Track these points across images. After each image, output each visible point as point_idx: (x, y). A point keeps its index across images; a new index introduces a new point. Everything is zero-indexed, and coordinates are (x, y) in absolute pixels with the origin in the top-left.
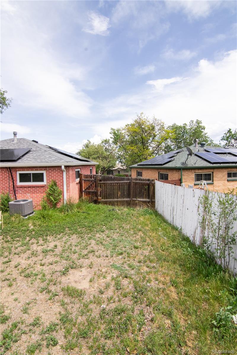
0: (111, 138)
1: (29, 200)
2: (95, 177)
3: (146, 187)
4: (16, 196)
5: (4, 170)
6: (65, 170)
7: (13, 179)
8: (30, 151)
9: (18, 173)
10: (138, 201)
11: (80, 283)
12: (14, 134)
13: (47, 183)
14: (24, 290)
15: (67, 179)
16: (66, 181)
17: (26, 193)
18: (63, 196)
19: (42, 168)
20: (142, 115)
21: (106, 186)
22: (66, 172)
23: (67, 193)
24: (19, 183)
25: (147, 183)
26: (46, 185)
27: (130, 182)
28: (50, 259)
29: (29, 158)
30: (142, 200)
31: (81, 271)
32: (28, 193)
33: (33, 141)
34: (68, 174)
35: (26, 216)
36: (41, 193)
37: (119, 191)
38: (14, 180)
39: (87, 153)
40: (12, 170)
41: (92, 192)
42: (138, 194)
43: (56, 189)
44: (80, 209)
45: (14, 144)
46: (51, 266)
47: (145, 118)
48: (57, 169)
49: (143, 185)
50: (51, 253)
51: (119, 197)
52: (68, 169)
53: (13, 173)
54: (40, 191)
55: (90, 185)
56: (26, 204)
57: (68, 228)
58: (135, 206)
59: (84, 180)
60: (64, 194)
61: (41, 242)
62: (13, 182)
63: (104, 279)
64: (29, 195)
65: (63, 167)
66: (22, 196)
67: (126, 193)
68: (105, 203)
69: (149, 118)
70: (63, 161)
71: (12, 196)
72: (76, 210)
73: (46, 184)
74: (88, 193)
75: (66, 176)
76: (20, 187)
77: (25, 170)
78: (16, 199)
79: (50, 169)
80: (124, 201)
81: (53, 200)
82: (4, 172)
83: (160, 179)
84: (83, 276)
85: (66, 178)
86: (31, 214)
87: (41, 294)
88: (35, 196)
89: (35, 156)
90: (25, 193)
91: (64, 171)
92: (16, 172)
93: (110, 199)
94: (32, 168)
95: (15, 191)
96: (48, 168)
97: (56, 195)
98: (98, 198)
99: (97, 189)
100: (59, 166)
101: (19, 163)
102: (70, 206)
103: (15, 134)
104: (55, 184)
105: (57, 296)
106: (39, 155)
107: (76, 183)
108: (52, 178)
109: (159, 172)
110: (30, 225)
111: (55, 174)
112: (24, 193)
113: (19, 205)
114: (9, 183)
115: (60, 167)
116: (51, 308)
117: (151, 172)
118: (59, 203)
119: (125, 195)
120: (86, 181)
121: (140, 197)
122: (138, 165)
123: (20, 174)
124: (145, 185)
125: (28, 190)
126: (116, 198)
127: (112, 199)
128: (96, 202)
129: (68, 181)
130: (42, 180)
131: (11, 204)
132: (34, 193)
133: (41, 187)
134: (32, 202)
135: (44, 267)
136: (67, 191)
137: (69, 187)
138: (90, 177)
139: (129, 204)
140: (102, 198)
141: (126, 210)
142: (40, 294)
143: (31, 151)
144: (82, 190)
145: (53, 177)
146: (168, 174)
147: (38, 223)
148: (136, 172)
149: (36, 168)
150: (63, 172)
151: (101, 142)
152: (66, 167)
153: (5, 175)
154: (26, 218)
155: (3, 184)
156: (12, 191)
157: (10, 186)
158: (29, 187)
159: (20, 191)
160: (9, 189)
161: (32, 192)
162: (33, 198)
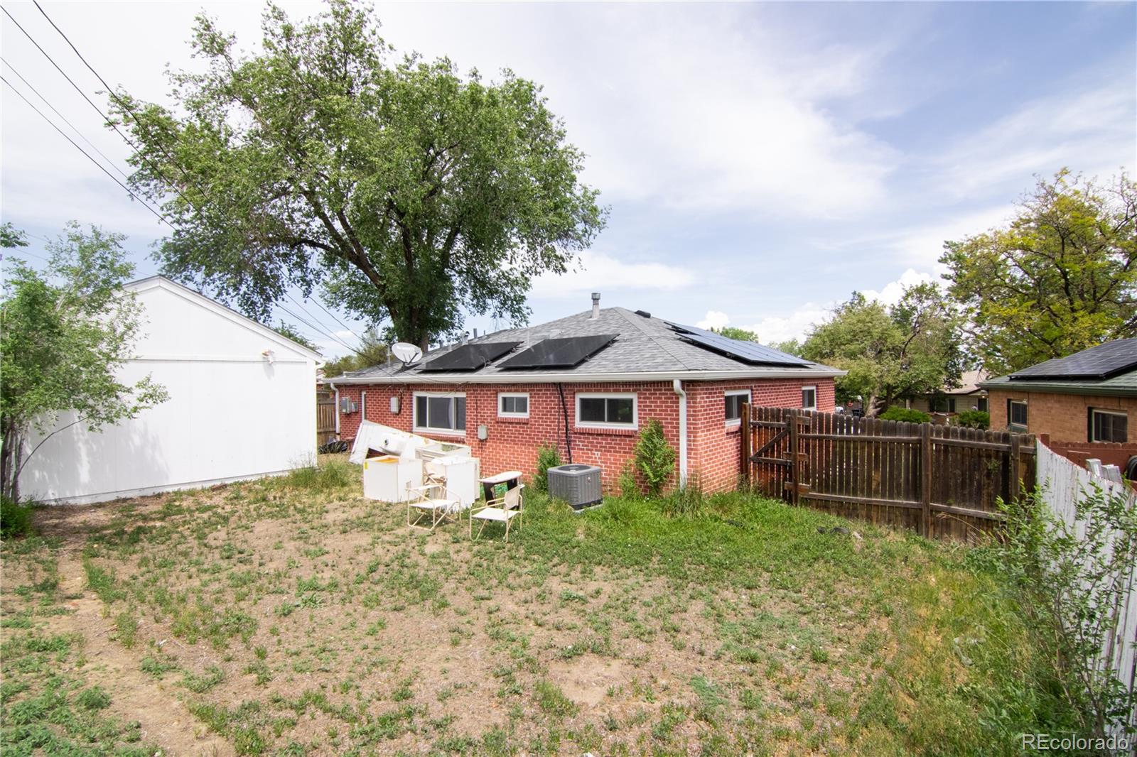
0: (946, 277)
1: (594, 468)
2: (789, 418)
3: (994, 464)
4: (572, 454)
5: (549, 390)
6: (682, 392)
7: (565, 412)
8: (613, 341)
9: (579, 396)
10: (955, 514)
11: (584, 688)
12: (594, 299)
13: (639, 426)
14: (471, 661)
15: (688, 420)
16: (688, 424)
17: (591, 450)
18: (678, 465)
19: (630, 385)
20: (1065, 178)
21: (827, 447)
22: (687, 399)
23: (688, 458)
24: (579, 424)
25: (998, 447)
26: (636, 432)
27: (921, 440)
28: (567, 616)
29: (605, 359)
30: (972, 511)
31: (609, 665)
32: (596, 450)
33: (639, 313)
34: (694, 403)
35: (580, 507)
36: (624, 452)
37: (877, 468)
38: (569, 416)
39: (828, 336)
40: (565, 390)
41: (779, 466)
42: (956, 489)
43: (659, 446)
44: (725, 512)
45: (590, 325)
46: (554, 632)
47: (1080, 187)
48: (665, 390)
49: (980, 456)
50: (579, 606)
51: (876, 492)
52: (692, 390)
53: (567, 397)
54: (623, 448)
55: (774, 441)
56: (581, 476)
57: (662, 555)
58: (942, 533)
59: (752, 423)
60: (679, 461)
61: (575, 575)
62: (566, 420)
63: (647, 703)
64: (597, 454)
65: (677, 385)
66: (581, 456)
67: (902, 480)
68: (824, 505)
69: (1096, 185)
70: (680, 366)
71: (563, 453)
72: (707, 511)
73: (637, 429)
74: (765, 467)
75: (688, 411)
76: (580, 434)
77: (590, 391)
78: (571, 463)
79: (647, 390)
80: (893, 507)
81: (651, 475)
82: (550, 394)
83: (1097, 438)
84: (606, 677)
85: (688, 415)
86: (596, 503)
87: (494, 679)
88: (610, 459)
89: (621, 354)
90: (589, 450)
91: (681, 395)
92: (574, 394)
93: (841, 492)
94: (608, 387)
95: (568, 443)
96: (642, 387)
97: (658, 460)
98: (796, 485)
99: (795, 456)
100: (665, 382)
101: (580, 372)
102: (693, 496)
103: (596, 299)
104: (659, 432)
105: (517, 696)
106: (631, 352)
107: (725, 431)
108: (651, 414)
109: (1090, 409)
110: (579, 531)
111: (658, 402)
112: (587, 450)
113: (567, 476)
114: (559, 422)
115: (670, 383)
116: (489, 712)
117: (1057, 405)
118: (668, 485)
119: (899, 485)
120: (760, 427)
121: (964, 501)
122: (1011, 379)
123: (583, 400)
124: (989, 457)
125: (596, 443)
126: (862, 491)
127: (848, 493)
128: (790, 498)
129: (691, 424)
130: (628, 419)
131: (553, 474)
132: (608, 451)
133: (625, 436)
134: (599, 472)
135: (541, 629)
136: (688, 453)
137: (694, 441)
138: (773, 416)
139: (914, 520)
140: (813, 488)
141: (895, 538)
142: (492, 678)
143: (616, 341)
144: (747, 453)
145: (653, 410)
146: (1125, 419)
147: (597, 528)
148: (1005, 405)
149: (617, 386)
150: (678, 398)
151: (904, 294)
152: (686, 384)
153: (552, 401)
154: (578, 511)
155: (546, 422)
156: (563, 440)
157: (559, 429)
158: (598, 435)
159: (579, 443)
160: (559, 436)
161: (604, 447)
162: (607, 463)
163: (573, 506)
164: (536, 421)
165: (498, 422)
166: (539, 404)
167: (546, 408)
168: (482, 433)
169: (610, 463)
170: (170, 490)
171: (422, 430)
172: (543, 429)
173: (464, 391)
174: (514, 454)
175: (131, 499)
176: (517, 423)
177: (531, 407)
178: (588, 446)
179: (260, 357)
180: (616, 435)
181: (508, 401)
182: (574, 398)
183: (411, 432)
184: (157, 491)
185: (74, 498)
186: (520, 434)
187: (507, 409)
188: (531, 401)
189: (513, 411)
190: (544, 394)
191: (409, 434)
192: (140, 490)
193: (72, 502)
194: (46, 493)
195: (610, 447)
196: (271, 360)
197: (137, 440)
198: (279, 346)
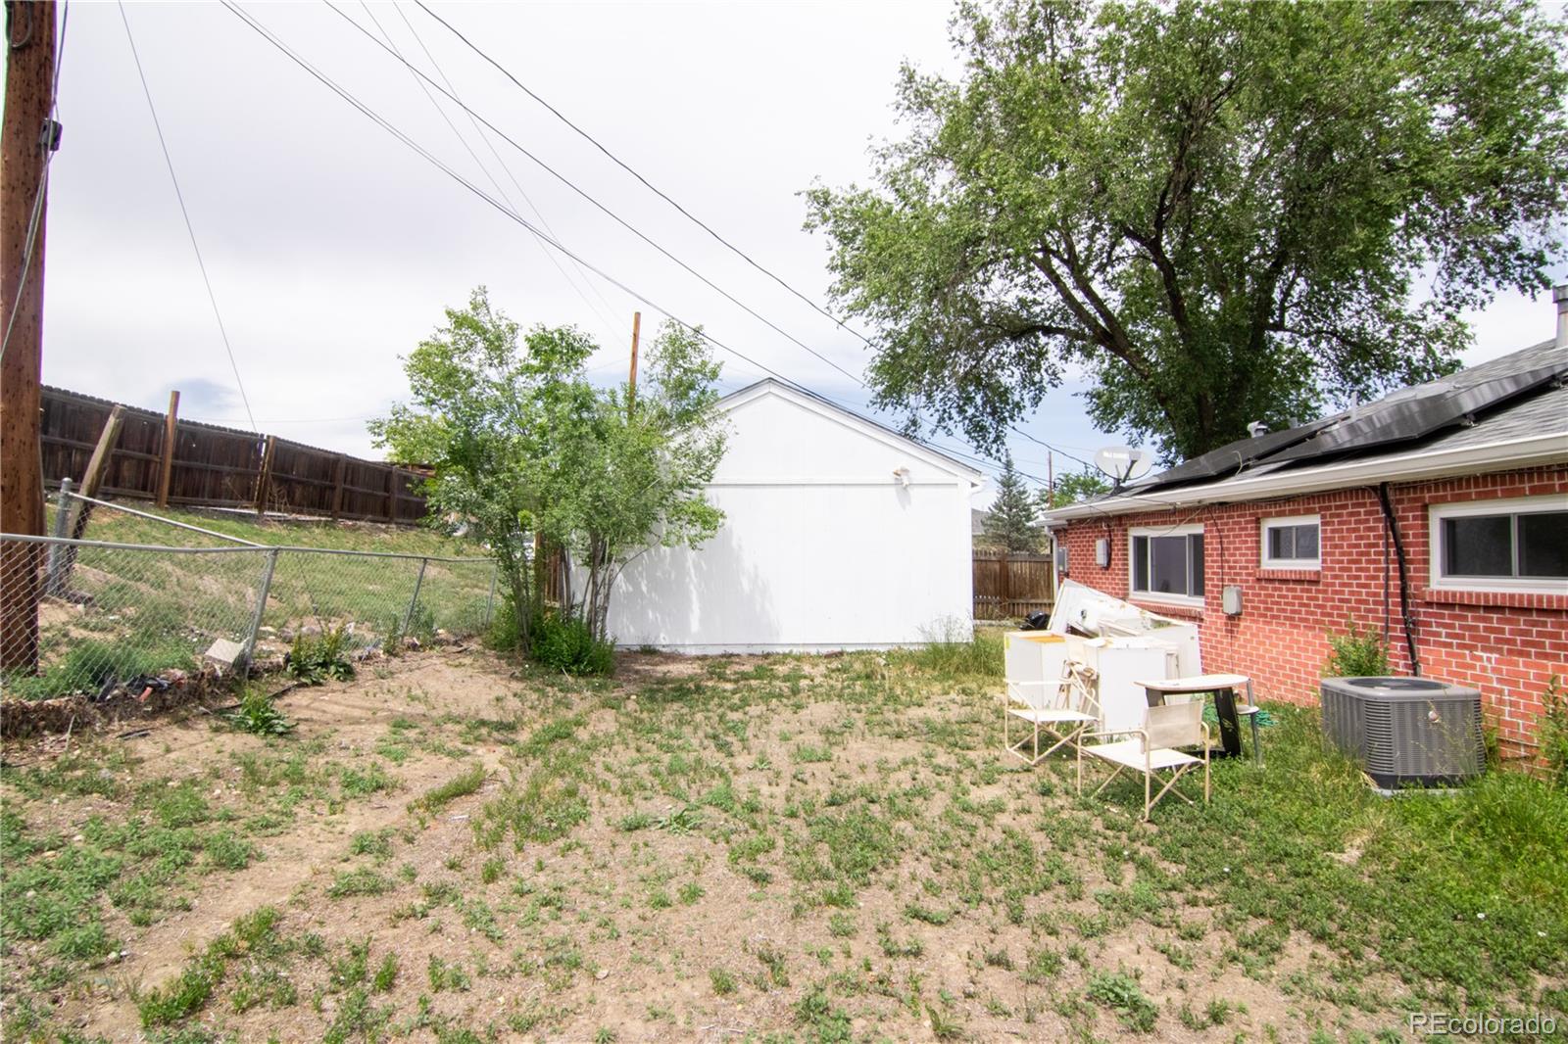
4: (1420, 654)
5: (1364, 505)
7: (1400, 552)
9: (1438, 514)
17: (1472, 648)
24: (1439, 582)
32: (1484, 649)
35: (1391, 782)
38: (1411, 562)
40: (1400, 501)
53: (1405, 519)
62: (1403, 572)
64: (1489, 660)
66: (1448, 664)
71: (1398, 652)
76: (1440, 605)
77: (1467, 498)
82: (1366, 513)
88: (1525, 675)
90: (1466, 646)
92: (1425, 507)
94: (1512, 482)
95: (1411, 628)
112: (1459, 646)
114: (1388, 579)
123: (1450, 524)
125: (1486, 629)
132: (1521, 653)
149: (1540, 478)
153: (1370, 529)
154: (1387, 793)
155: (1358, 577)
156: (1397, 621)
157: (1387, 595)
158: (1488, 608)
159: (1439, 628)
160: (1387, 611)
161: (1508, 641)
162: (1515, 684)
163: (1374, 776)
164: (1335, 577)
165: (1259, 580)
166: (1342, 538)
167: (1358, 546)
168: (1231, 603)
169: (1527, 685)
170: (780, 650)
171: (1141, 596)
172: (1352, 593)
173: (1200, 520)
174: (1291, 648)
175: (738, 655)
176: (1296, 581)
177: (1324, 546)
178: (1462, 637)
179: (891, 479)
180: (1541, 611)
181: (1282, 536)
182: (1425, 518)
183: (1125, 597)
184: (767, 650)
185: (683, 645)
186: (1302, 605)
187: (1283, 550)
188: (1324, 531)
189: (1289, 556)
190: (1352, 514)
191: (1121, 602)
192: (749, 645)
193: (681, 650)
194: (657, 638)
195: (1525, 643)
196: (906, 482)
197: (746, 585)
198: (918, 463)
